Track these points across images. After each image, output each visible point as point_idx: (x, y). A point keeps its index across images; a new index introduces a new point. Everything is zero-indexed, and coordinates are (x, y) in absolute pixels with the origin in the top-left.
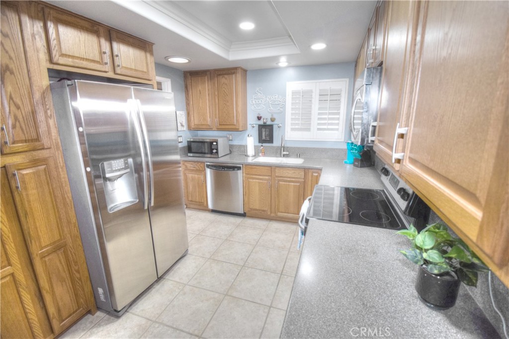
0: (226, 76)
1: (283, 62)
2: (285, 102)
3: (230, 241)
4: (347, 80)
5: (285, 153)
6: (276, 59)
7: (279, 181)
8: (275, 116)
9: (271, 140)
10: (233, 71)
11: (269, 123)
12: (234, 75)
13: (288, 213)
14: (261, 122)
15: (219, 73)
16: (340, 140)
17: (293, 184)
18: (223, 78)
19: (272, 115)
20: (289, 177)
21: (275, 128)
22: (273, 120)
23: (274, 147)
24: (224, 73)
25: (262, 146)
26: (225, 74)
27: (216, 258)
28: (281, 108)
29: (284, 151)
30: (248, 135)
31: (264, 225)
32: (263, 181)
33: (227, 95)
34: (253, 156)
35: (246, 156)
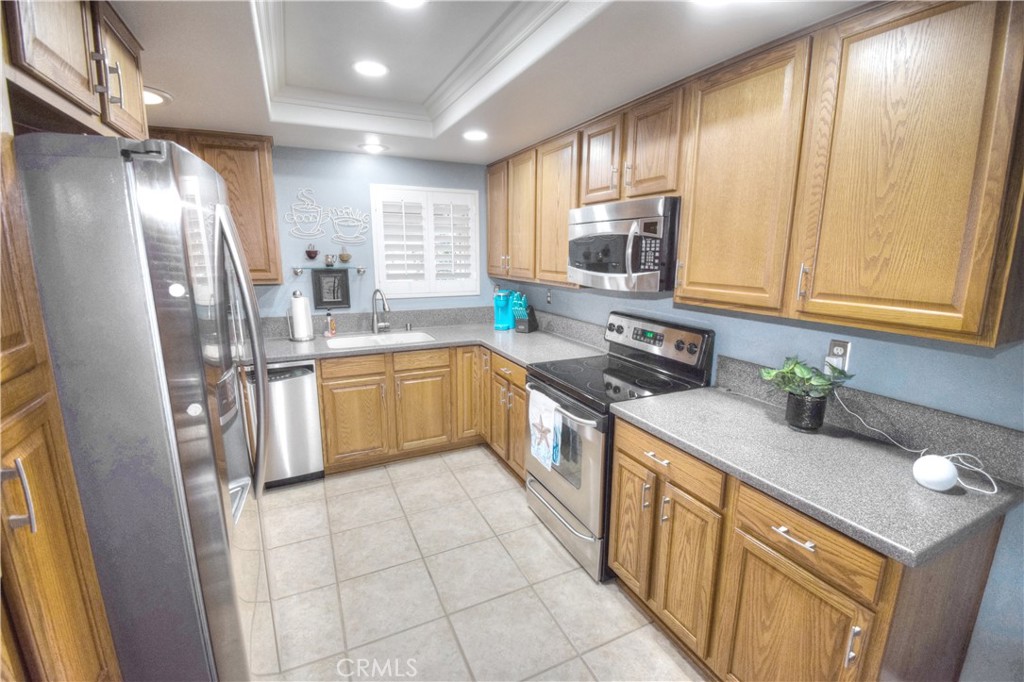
0: (230, 153)
1: (373, 145)
2: (370, 223)
3: (344, 532)
4: (476, 192)
5: (382, 324)
6: (357, 136)
7: (403, 379)
8: (350, 251)
9: (345, 301)
10: (251, 144)
11: (337, 265)
12: (256, 153)
13: (424, 438)
14: (319, 263)
15: (210, 142)
16: (475, 294)
17: (429, 380)
18: (222, 156)
19: (343, 249)
20: (422, 369)
21: (352, 274)
22: (344, 259)
23: (354, 315)
24: (225, 143)
25: (329, 315)
26: (229, 148)
27: (353, 575)
28: (361, 234)
29: (378, 322)
30: (294, 294)
31: (381, 478)
32: (368, 387)
33: (238, 199)
34: (311, 340)
35: (291, 340)
